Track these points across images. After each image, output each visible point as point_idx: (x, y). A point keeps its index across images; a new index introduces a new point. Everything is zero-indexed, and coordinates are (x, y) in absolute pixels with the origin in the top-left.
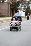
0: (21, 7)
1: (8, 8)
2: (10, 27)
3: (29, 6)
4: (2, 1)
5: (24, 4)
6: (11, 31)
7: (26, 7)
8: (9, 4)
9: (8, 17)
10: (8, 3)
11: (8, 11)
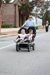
0: (37, 11)
1: (15, 13)
2: (15, 44)
3: (49, 9)
4: (5, 2)
5: (40, 6)
6: (17, 51)
7: (45, 11)
8: (17, 7)
9: (15, 27)
10: (15, 5)
11: (15, 18)
